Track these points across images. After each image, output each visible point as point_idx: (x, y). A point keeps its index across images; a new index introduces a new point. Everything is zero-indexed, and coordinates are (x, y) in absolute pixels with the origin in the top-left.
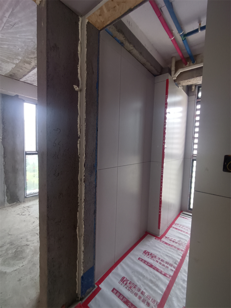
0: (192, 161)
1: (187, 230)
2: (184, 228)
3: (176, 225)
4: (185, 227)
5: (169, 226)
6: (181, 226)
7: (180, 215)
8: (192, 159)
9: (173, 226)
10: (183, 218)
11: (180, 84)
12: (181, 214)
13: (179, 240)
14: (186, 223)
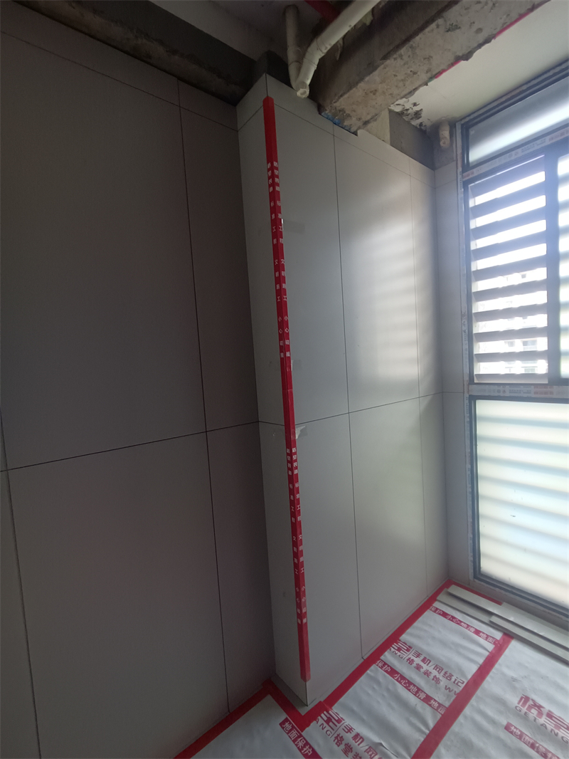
0: (467, 402)
1: (436, 680)
2: (427, 673)
3: (399, 649)
4: (430, 668)
5: (368, 658)
6: (418, 656)
7: (436, 600)
8: (467, 395)
9: (388, 656)
10: (444, 615)
11: (349, 116)
12: (441, 597)
13: (376, 739)
14: (444, 644)
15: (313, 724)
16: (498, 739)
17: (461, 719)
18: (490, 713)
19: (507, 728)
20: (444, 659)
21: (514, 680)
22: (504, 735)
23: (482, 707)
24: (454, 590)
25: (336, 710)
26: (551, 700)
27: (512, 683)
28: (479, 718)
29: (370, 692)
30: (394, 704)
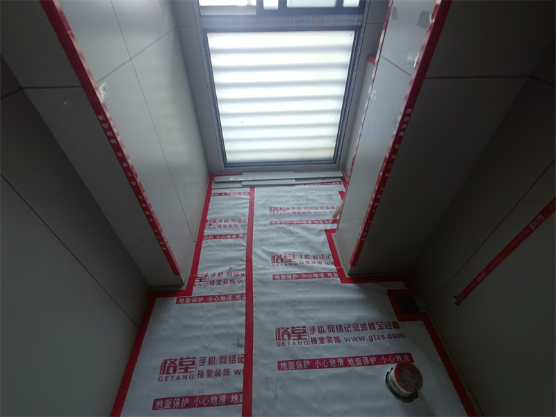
1: (236, 226)
2: (230, 226)
3: (210, 225)
5: (198, 239)
6: (221, 221)
7: (211, 189)
8: (200, 29)
9: (207, 232)
10: (220, 194)
12: (214, 186)
13: (228, 268)
14: (228, 208)
15: (194, 288)
16: (270, 229)
17: (254, 233)
18: (262, 223)
19: (271, 224)
20: (233, 215)
21: (264, 204)
22: (271, 227)
23: (259, 223)
24: (218, 179)
25: (200, 273)
26: (279, 203)
27: (263, 206)
28: (260, 228)
29: (210, 253)
30: (225, 249)
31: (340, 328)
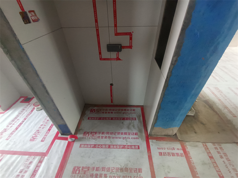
31: (16, 118)
